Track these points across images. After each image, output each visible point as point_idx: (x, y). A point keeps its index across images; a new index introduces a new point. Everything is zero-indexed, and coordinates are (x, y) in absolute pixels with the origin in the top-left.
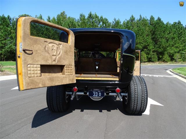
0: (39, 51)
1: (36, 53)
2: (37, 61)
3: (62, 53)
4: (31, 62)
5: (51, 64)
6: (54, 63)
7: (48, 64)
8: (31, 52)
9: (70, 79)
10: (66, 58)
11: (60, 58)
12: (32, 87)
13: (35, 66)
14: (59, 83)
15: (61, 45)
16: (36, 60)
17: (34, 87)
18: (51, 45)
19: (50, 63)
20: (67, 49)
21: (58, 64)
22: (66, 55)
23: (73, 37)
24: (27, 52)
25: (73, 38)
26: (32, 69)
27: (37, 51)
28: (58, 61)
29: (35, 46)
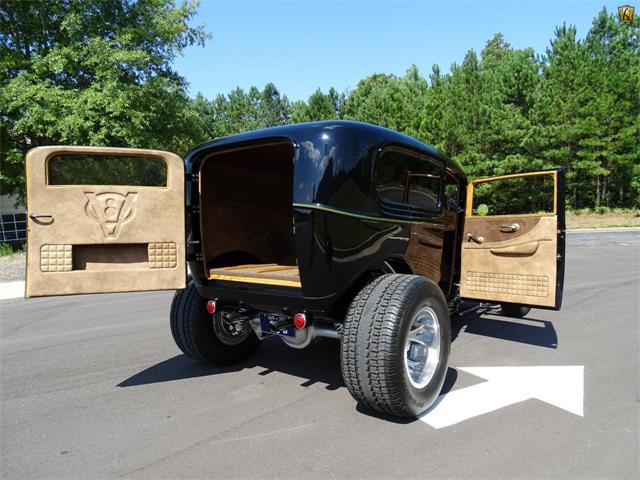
0: (68, 216)
1: (62, 221)
2: (63, 238)
3: (138, 215)
4: (48, 241)
5: (99, 242)
6: (110, 240)
7: (93, 242)
8: (49, 220)
9: (162, 277)
10: (150, 225)
11: (130, 227)
12: (46, 292)
13: (59, 247)
14: (124, 286)
15: (137, 195)
16: (62, 235)
17: (52, 292)
18: (102, 198)
19: (97, 238)
20: (157, 203)
21: (122, 242)
22: (153, 217)
23: (179, 168)
24: (40, 220)
25: (177, 171)
26: (52, 254)
27: (64, 216)
28: (123, 234)
29: (59, 205)
